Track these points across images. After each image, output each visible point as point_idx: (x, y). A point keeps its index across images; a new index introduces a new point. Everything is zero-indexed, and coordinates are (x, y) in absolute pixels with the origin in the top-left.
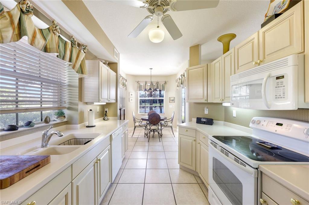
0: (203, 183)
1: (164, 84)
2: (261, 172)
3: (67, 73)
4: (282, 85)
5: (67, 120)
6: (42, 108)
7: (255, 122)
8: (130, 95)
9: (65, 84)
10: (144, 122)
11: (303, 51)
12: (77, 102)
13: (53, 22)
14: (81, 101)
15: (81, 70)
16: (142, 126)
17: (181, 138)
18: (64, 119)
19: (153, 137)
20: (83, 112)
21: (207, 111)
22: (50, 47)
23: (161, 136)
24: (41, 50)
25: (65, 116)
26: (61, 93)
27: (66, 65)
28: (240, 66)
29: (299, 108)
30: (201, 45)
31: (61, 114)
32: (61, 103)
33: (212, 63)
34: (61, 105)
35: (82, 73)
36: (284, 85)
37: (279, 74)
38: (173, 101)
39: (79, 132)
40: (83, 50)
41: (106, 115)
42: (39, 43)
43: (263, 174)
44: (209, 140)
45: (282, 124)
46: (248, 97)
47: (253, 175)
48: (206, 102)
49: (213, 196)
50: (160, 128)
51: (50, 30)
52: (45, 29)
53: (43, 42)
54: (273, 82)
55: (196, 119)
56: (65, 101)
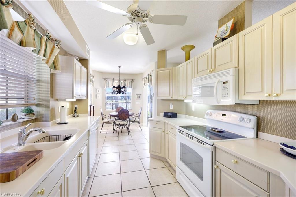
0: (170, 166)
1: (131, 81)
2: (215, 147)
3: (37, 68)
4: (226, 88)
5: (36, 118)
6: (7, 104)
7: (208, 114)
8: (97, 91)
9: (34, 79)
10: (113, 119)
11: (238, 66)
12: (49, 98)
13: (29, 15)
14: (53, 98)
15: (54, 66)
16: (111, 122)
17: (151, 130)
18: (33, 116)
19: (122, 132)
20: (55, 109)
21: (172, 106)
22: (26, 41)
23: (129, 131)
24: (17, 44)
25: (34, 113)
26: (28, 89)
27: (35, 59)
28: (199, 72)
29: (236, 103)
30: (167, 51)
31: (30, 112)
32: (28, 99)
33: (177, 67)
34: (28, 102)
35: (55, 68)
36: (227, 88)
37: (225, 80)
38: (140, 97)
39: (51, 129)
40: (57, 46)
41: (75, 112)
42: (16, 36)
43: (216, 149)
44: (177, 129)
45: (226, 115)
46: (200, 95)
47: (210, 150)
48: (172, 99)
49: (180, 174)
50: (128, 123)
51: (27, 23)
52: (21, 22)
53: (21, 35)
54: (221, 85)
55: (163, 114)
56: (34, 98)
